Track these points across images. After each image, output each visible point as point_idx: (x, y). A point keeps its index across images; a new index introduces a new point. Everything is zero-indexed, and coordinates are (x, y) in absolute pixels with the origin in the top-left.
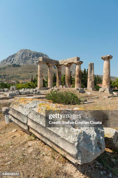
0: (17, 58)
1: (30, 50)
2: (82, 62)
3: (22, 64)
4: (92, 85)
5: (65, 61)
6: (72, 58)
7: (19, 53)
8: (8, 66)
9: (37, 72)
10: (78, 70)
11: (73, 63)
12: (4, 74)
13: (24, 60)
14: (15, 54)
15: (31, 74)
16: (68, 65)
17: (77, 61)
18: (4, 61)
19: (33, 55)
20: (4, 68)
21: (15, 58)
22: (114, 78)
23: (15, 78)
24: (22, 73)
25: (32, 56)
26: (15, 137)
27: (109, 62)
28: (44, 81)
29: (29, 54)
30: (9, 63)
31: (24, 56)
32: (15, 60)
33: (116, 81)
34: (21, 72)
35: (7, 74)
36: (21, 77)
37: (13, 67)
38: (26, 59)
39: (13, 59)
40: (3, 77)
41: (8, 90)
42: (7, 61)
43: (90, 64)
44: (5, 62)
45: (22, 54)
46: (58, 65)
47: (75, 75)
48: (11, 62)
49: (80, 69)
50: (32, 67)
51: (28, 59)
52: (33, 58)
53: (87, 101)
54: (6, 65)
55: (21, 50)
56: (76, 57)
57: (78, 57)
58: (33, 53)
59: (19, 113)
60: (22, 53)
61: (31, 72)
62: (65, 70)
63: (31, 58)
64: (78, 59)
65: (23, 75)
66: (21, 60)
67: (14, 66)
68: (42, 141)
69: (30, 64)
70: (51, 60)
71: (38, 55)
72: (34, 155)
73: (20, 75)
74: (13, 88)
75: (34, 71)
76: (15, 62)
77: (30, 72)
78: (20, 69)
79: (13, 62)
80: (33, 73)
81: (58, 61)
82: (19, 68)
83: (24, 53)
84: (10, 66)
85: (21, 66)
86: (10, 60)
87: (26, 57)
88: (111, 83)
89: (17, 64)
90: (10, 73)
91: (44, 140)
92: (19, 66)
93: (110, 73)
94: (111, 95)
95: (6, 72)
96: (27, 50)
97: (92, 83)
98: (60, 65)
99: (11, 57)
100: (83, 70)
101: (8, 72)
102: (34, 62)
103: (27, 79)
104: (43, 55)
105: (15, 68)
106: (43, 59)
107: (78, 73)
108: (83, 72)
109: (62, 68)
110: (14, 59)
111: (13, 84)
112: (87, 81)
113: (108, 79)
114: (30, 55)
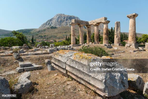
0: (54, 21)
1: (64, 14)
2: (109, 22)
3: (58, 26)
4: (119, 41)
5: (94, 21)
6: (100, 19)
7: (55, 17)
8: (48, 28)
9: (71, 32)
10: (106, 28)
11: (101, 22)
12: (45, 35)
13: (59, 23)
14: (52, 18)
15: (66, 34)
16: (97, 24)
17: (105, 21)
18: (44, 24)
19: (67, 18)
20: (44, 30)
21: (52, 21)
22: (140, 34)
23: (53, 38)
24: (59, 33)
25: (66, 19)
26: (57, 78)
27: (135, 20)
28: (76, 39)
29: (63, 18)
30: (48, 26)
31: (59, 19)
33: (142, 37)
34: (57, 32)
35: (47, 35)
36: (58, 37)
37: (51, 29)
38: (61, 22)
39: (51, 22)
40: (44, 37)
41: (48, 47)
42: (46, 25)
43: (117, 22)
44: (44, 26)
45: (58, 18)
46: (88, 25)
47: (102, 33)
48: (50, 25)
49: (108, 28)
50: (67, 28)
51: (63, 22)
52: (66, 21)
53: (114, 55)
54: (45, 27)
55: (57, 15)
56: (104, 18)
57: (105, 17)
58: (67, 17)
59: (59, 61)
60: (57, 17)
61: (65, 33)
62: (94, 29)
63: (65, 21)
64: (106, 19)
65: (59, 35)
66: (57, 23)
67: (52, 28)
68: (77, 81)
69: (64, 26)
70: (82, 21)
71: (71, 18)
72: (72, 90)
73: (56, 35)
74: (52, 46)
75: (68, 31)
76: (52, 25)
78: (56, 31)
79: (51, 25)
80: (67, 33)
81: (88, 22)
82: (56, 29)
83: (59, 17)
84: (49, 28)
85: (57, 28)
86: (49, 24)
87: (61, 20)
88: (137, 39)
89: (54, 27)
90: (49, 34)
91: (79, 80)
92: (55, 28)
93: (135, 29)
94: (137, 49)
95: (45, 33)
96: (61, 14)
97: (118, 39)
98: (90, 25)
99: (49, 21)
100: (111, 29)
101: (47, 33)
102: (68, 24)
103: (62, 38)
104: (75, 17)
105: (53, 30)
106: (75, 21)
107: (105, 31)
108: (110, 30)
109: (92, 27)
110: (51, 23)
111: (51, 43)
112: (114, 38)
113: (134, 35)
114: (64, 18)
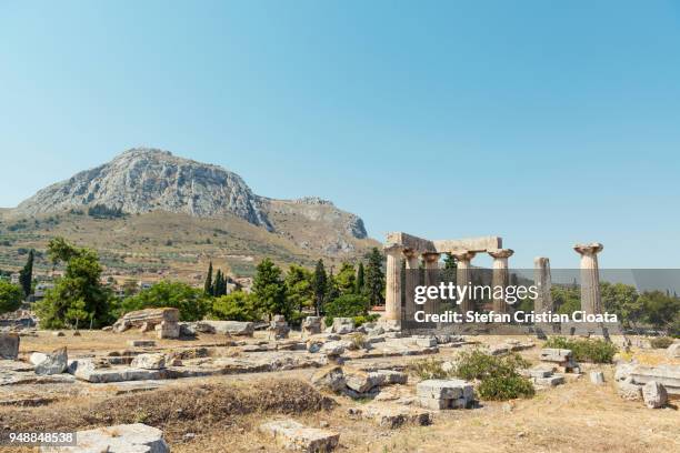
0: (111, 182)
1: (169, 153)
3: (130, 208)
7: (123, 161)
8: (72, 211)
13: (141, 191)
14: (104, 166)
15: (171, 248)
18: (54, 191)
19: (181, 174)
20: (53, 221)
21: (106, 179)
24: (133, 243)
25: (177, 176)
29: (164, 168)
30: (75, 202)
31: (144, 174)
32: (105, 191)
34: (126, 239)
36: (128, 260)
37: (91, 218)
38: (151, 186)
39: (93, 183)
42: (67, 193)
44: (55, 197)
45: (137, 165)
48: (86, 196)
50: (178, 222)
51: (161, 189)
52: (180, 184)
54: (59, 207)
55: (134, 153)
58: (183, 168)
60: (134, 162)
61: (169, 244)
63: (175, 186)
65: (135, 255)
66: (129, 189)
67: (99, 212)
69: (166, 208)
71: (206, 174)
73: (121, 253)
75: (184, 238)
76: (100, 199)
77: (166, 240)
78: (120, 229)
79: (91, 197)
80: (179, 245)
82: (120, 221)
83: (145, 163)
84: (81, 213)
85: (129, 214)
86: (83, 190)
87: (153, 181)
89: (110, 207)
92: (118, 214)
96: (156, 151)
99: (86, 178)
102: (185, 200)
103: (154, 271)
104: (225, 175)
105: (100, 223)
110: (97, 187)
114: (169, 173)
